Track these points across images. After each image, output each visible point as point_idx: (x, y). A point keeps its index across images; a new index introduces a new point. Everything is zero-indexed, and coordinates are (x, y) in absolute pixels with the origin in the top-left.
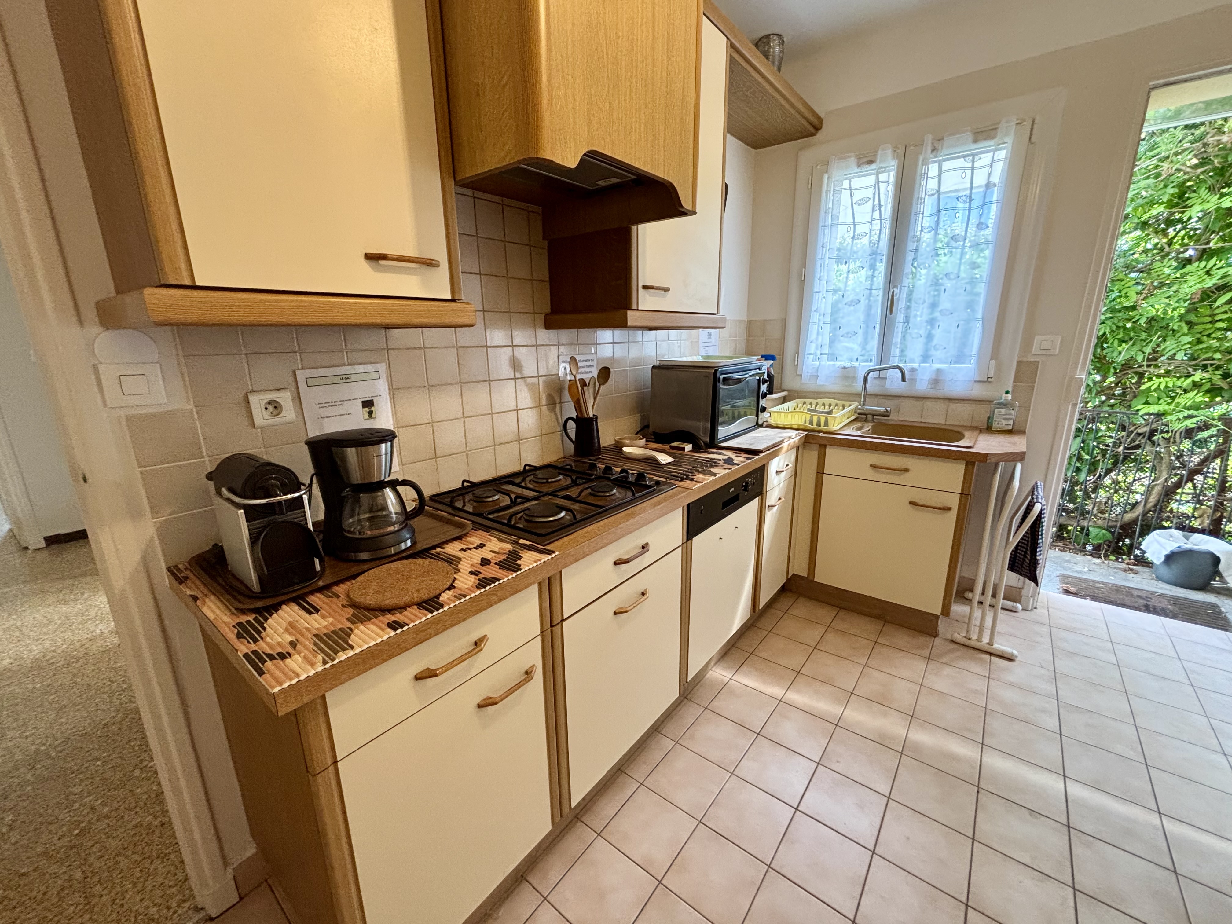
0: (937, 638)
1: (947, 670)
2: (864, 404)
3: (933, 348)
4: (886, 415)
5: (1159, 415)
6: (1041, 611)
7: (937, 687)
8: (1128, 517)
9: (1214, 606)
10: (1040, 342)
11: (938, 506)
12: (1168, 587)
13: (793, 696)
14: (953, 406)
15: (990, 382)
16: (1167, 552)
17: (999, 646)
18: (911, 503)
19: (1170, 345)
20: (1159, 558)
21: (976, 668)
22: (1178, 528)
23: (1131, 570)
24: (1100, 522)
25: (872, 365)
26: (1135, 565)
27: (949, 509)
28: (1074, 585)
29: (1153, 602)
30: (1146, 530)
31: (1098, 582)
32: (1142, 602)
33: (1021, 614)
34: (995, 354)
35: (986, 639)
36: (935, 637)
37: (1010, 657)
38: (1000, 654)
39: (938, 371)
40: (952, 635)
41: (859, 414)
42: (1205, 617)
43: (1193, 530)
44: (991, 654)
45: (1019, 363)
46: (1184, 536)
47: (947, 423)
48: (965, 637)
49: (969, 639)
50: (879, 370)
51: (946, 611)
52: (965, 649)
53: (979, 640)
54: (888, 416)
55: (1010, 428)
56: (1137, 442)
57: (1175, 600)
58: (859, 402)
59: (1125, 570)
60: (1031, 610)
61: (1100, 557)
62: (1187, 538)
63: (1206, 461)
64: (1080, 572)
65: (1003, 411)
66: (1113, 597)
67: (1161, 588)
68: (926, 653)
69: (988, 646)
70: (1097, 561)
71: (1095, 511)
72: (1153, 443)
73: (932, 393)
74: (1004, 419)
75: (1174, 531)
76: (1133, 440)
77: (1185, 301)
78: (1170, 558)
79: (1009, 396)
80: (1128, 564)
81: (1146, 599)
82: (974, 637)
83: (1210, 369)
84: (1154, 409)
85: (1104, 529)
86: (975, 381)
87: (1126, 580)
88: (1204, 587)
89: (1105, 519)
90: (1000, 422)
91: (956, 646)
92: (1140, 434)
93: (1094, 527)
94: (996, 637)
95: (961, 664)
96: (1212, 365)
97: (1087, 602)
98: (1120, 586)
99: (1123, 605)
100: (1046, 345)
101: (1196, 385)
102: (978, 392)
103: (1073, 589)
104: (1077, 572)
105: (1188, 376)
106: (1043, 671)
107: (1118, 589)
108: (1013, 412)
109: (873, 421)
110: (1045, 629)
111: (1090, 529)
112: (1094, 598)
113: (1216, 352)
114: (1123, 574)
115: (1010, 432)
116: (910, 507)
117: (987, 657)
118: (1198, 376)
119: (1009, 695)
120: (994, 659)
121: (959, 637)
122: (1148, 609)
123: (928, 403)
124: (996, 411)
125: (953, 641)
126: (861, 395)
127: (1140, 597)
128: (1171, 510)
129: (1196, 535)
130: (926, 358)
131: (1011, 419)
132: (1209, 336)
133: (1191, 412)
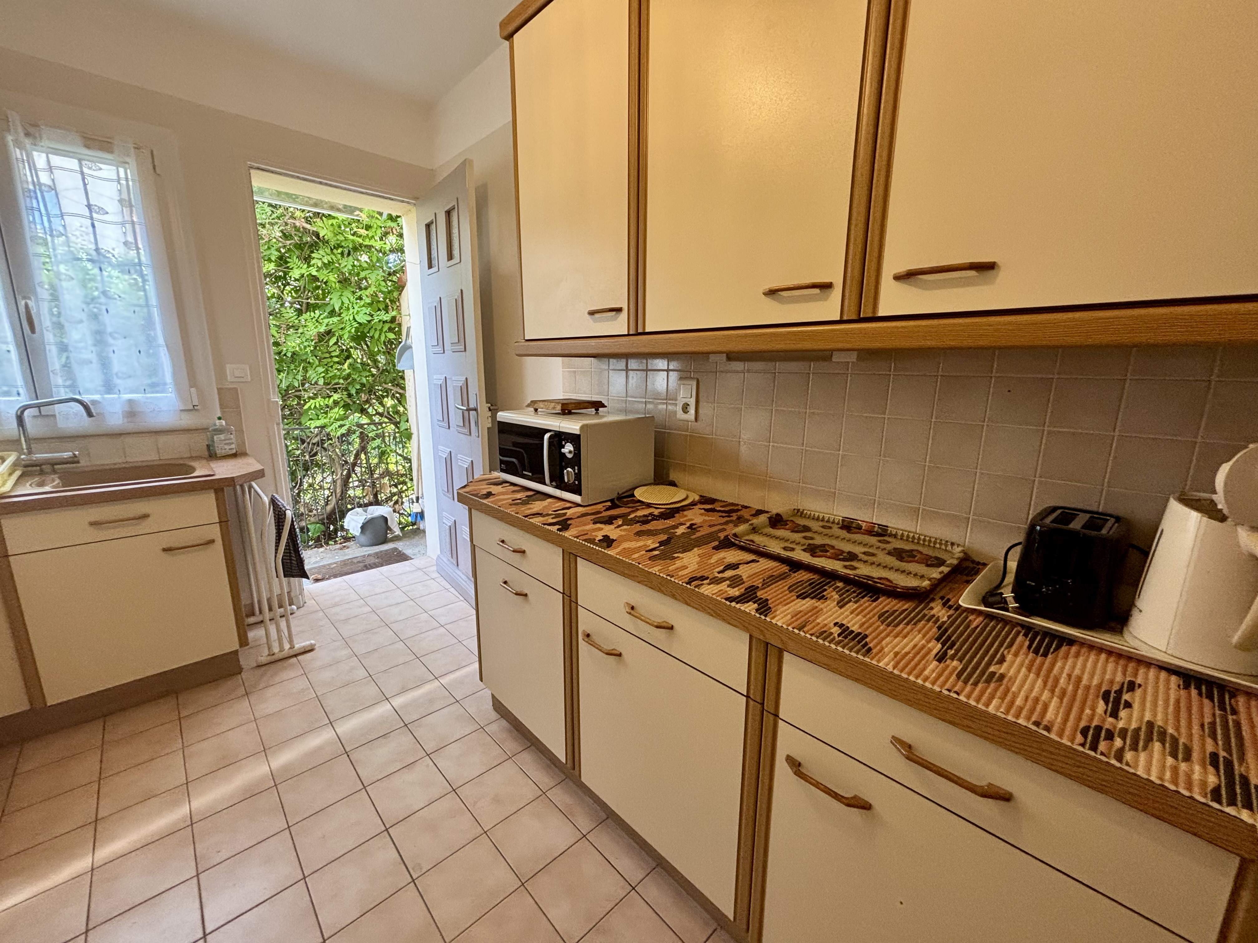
0: (242, 673)
1: (269, 692)
2: (30, 452)
3: (115, 377)
4: (74, 460)
5: (323, 427)
6: (310, 603)
7: (270, 711)
8: (329, 508)
9: (396, 549)
10: (233, 371)
11: (198, 542)
12: (368, 548)
13: (105, 852)
14: (162, 439)
15: (197, 410)
16: (360, 525)
17: (299, 645)
18: (164, 550)
19: (311, 374)
20: (358, 531)
21: (291, 674)
22: (358, 507)
23: (345, 547)
24: (312, 519)
25: (24, 399)
26: (345, 542)
27: (212, 541)
28: (319, 573)
29: (368, 562)
30: (343, 515)
31: (331, 564)
32: (361, 564)
33: (298, 613)
34: (193, 382)
35: (287, 646)
36: (240, 673)
37: (310, 648)
38: (303, 650)
39: (130, 401)
40: (256, 661)
41: (26, 466)
42: (395, 558)
43: (366, 505)
44: (295, 656)
45: (219, 390)
46: (364, 511)
47: (162, 458)
48: (269, 655)
49: (273, 654)
50: (39, 406)
51: (243, 641)
52: (273, 666)
53: (282, 649)
54: (78, 462)
55: (234, 451)
56: (315, 451)
57: (377, 555)
58: (21, 452)
59: (341, 549)
60: (303, 606)
61: (322, 546)
62: (366, 511)
63: (357, 456)
64: (316, 562)
65: (222, 437)
66: (346, 569)
67: (366, 551)
68: (242, 691)
69: (291, 650)
70: (321, 550)
71: (307, 512)
72: (325, 449)
73: (131, 427)
74: (225, 444)
75: (357, 509)
76: (312, 450)
77: (312, 340)
78: (363, 528)
79: (224, 422)
80: (341, 543)
81: (363, 562)
82: (276, 650)
83: (339, 391)
84: (318, 423)
85: (317, 523)
86: (181, 410)
87: (345, 555)
88: (385, 541)
89: (315, 515)
90: (221, 448)
91: (264, 668)
92: (314, 444)
93: (310, 524)
94: (294, 639)
95: (277, 679)
96: (339, 388)
97: (333, 581)
98: (344, 561)
99: (352, 573)
100: (237, 373)
101: (336, 403)
102: (187, 421)
103: (320, 577)
104: (314, 563)
105: (330, 397)
106: (337, 644)
107: (345, 563)
108: (232, 436)
109: (54, 472)
110: (321, 614)
111: (309, 526)
112: (335, 576)
113: (339, 378)
114: (341, 551)
115: (235, 456)
116: (163, 554)
117: (294, 660)
118: (336, 397)
119: (327, 675)
120: (299, 658)
121: (263, 659)
122: (367, 567)
123: (129, 440)
124: (215, 437)
125: (259, 666)
126: (19, 441)
127: (359, 562)
128: (350, 496)
129: (370, 507)
130: (109, 388)
131: (233, 443)
132: (332, 367)
133: (341, 422)
